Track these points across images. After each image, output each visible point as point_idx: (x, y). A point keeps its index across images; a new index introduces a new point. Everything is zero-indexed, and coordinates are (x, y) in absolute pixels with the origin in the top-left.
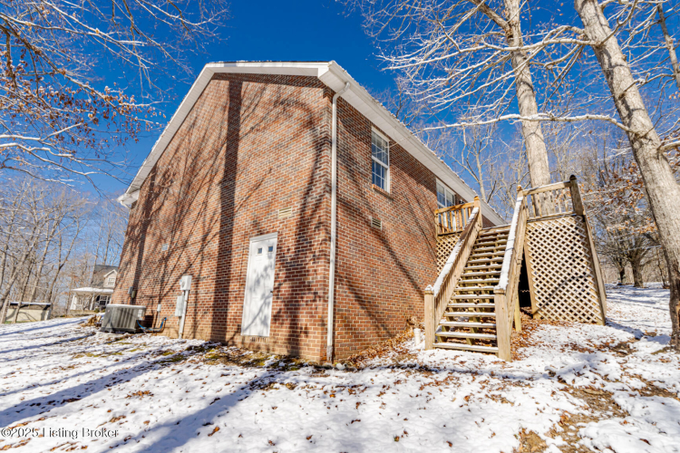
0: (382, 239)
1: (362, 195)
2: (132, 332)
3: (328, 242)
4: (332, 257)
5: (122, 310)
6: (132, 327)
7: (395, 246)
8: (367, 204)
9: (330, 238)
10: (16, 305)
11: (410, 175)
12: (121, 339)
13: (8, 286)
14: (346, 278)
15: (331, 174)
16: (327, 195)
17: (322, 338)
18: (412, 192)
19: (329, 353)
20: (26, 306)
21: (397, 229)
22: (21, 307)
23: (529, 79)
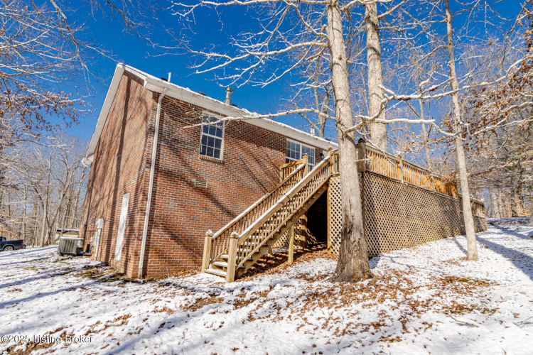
0: (207, 194)
1: (185, 164)
2: (74, 256)
3: (145, 202)
4: (147, 212)
5: (66, 240)
6: (74, 252)
7: (222, 199)
8: (191, 170)
9: (147, 198)
10: (60, 231)
11: (249, 141)
12: (65, 259)
13: (53, 217)
14: (162, 224)
15: (151, 154)
16: (147, 170)
17: (135, 263)
18: (251, 154)
19: (140, 272)
20: (67, 231)
21: (226, 186)
22: (63, 233)
23: (376, 44)
